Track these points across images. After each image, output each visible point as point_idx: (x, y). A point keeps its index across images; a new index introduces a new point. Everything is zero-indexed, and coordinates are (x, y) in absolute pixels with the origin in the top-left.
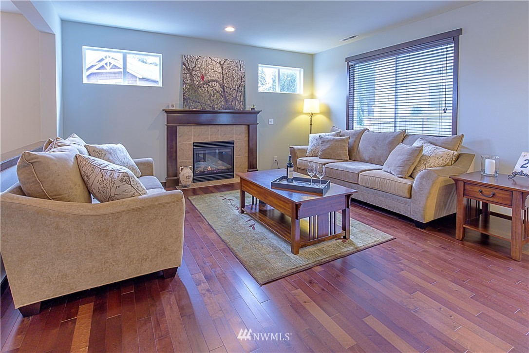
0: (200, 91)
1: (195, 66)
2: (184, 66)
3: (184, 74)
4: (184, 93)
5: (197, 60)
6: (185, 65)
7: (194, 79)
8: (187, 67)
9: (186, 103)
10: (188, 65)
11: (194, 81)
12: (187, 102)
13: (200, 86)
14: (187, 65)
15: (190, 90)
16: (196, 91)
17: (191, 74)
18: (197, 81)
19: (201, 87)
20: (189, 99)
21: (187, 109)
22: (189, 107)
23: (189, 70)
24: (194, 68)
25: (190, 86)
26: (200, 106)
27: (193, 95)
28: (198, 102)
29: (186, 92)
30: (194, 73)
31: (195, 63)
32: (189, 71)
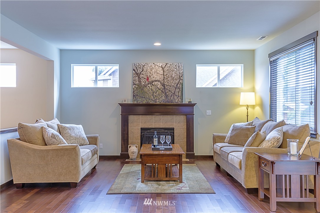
0: (146, 89)
1: (142, 71)
2: (134, 72)
3: (134, 77)
4: (134, 91)
5: (144, 66)
6: (134, 71)
7: (141, 81)
8: (136, 72)
9: (135, 99)
10: (137, 71)
11: (141, 82)
12: (136, 98)
13: (146, 85)
14: (136, 70)
15: (138, 89)
16: (142, 89)
17: (139, 77)
18: (143, 82)
19: (146, 86)
20: (137, 95)
21: (136, 103)
22: (137, 101)
23: (137, 74)
24: (141, 72)
25: (137, 86)
26: (145, 101)
27: (140, 92)
28: (144, 98)
29: (135, 90)
30: (141, 76)
31: (142, 68)
32: (137, 75)
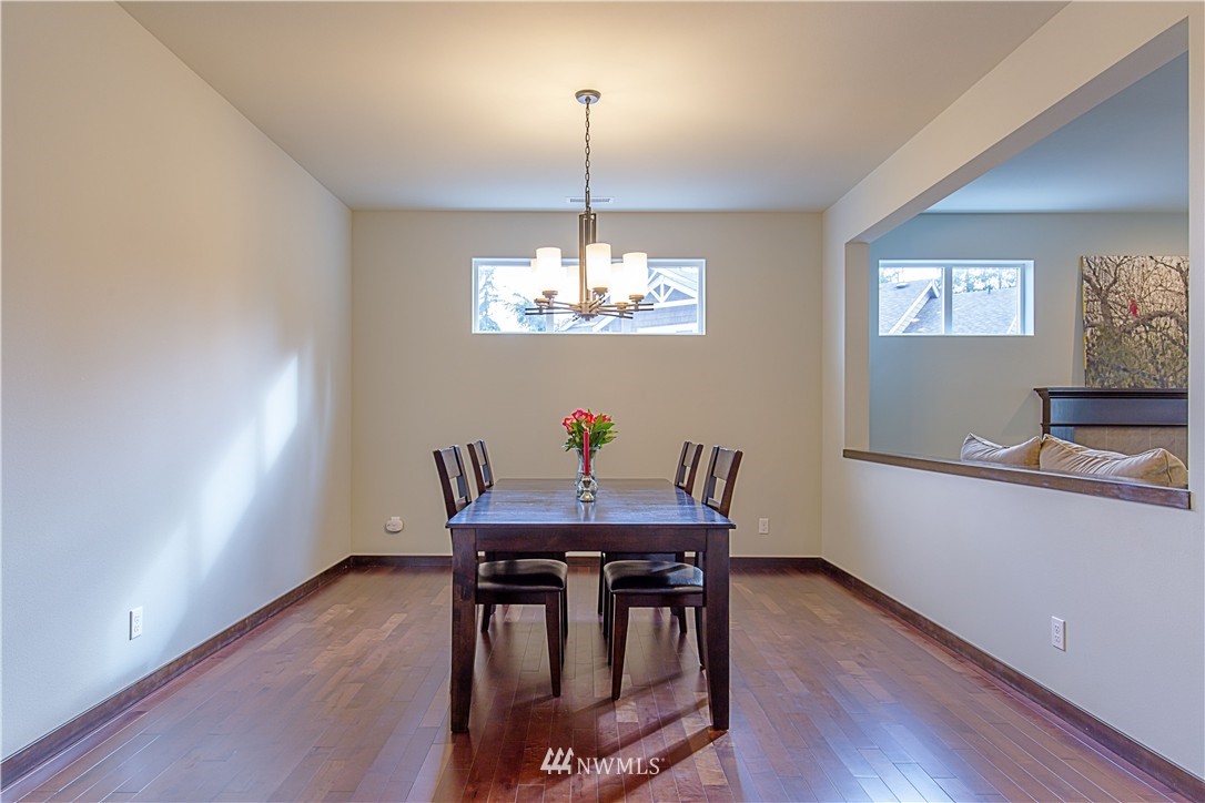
0: (1128, 342)
1: (1115, 282)
2: (1086, 284)
3: (1088, 302)
4: (1089, 349)
5: (1118, 266)
6: (1089, 281)
7: (1113, 314)
8: (1093, 286)
9: (1093, 373)
10: (1098, 281)
11: (1112, 318)
12: (1096, 370)
13: (1128, 329)
14: (1094, 280)
15: (1102, 340)
16: (1118, 342)
17: (1104, 302)
18: (1120, 318)
19: (1129, 333)
20: (1102, 362)
21: (1097, 386)
22: (1103, 382)
23: (1098, 292)
24: (1111, 285)
25: (1102, 331)
26: (1129, 380)
27: (1112, 351)
28: (1125, 370)
29: (1093, 345)
30: (1111, 297)
31: (1113, 273)
32: (1098, 294)
